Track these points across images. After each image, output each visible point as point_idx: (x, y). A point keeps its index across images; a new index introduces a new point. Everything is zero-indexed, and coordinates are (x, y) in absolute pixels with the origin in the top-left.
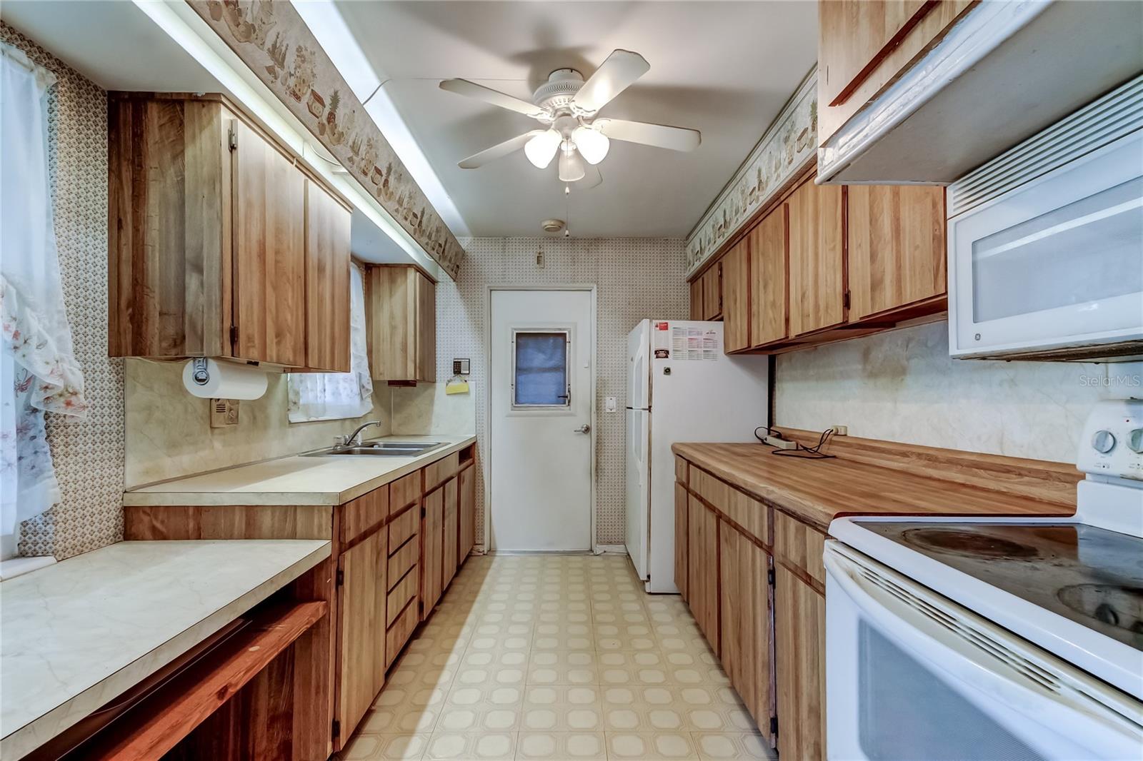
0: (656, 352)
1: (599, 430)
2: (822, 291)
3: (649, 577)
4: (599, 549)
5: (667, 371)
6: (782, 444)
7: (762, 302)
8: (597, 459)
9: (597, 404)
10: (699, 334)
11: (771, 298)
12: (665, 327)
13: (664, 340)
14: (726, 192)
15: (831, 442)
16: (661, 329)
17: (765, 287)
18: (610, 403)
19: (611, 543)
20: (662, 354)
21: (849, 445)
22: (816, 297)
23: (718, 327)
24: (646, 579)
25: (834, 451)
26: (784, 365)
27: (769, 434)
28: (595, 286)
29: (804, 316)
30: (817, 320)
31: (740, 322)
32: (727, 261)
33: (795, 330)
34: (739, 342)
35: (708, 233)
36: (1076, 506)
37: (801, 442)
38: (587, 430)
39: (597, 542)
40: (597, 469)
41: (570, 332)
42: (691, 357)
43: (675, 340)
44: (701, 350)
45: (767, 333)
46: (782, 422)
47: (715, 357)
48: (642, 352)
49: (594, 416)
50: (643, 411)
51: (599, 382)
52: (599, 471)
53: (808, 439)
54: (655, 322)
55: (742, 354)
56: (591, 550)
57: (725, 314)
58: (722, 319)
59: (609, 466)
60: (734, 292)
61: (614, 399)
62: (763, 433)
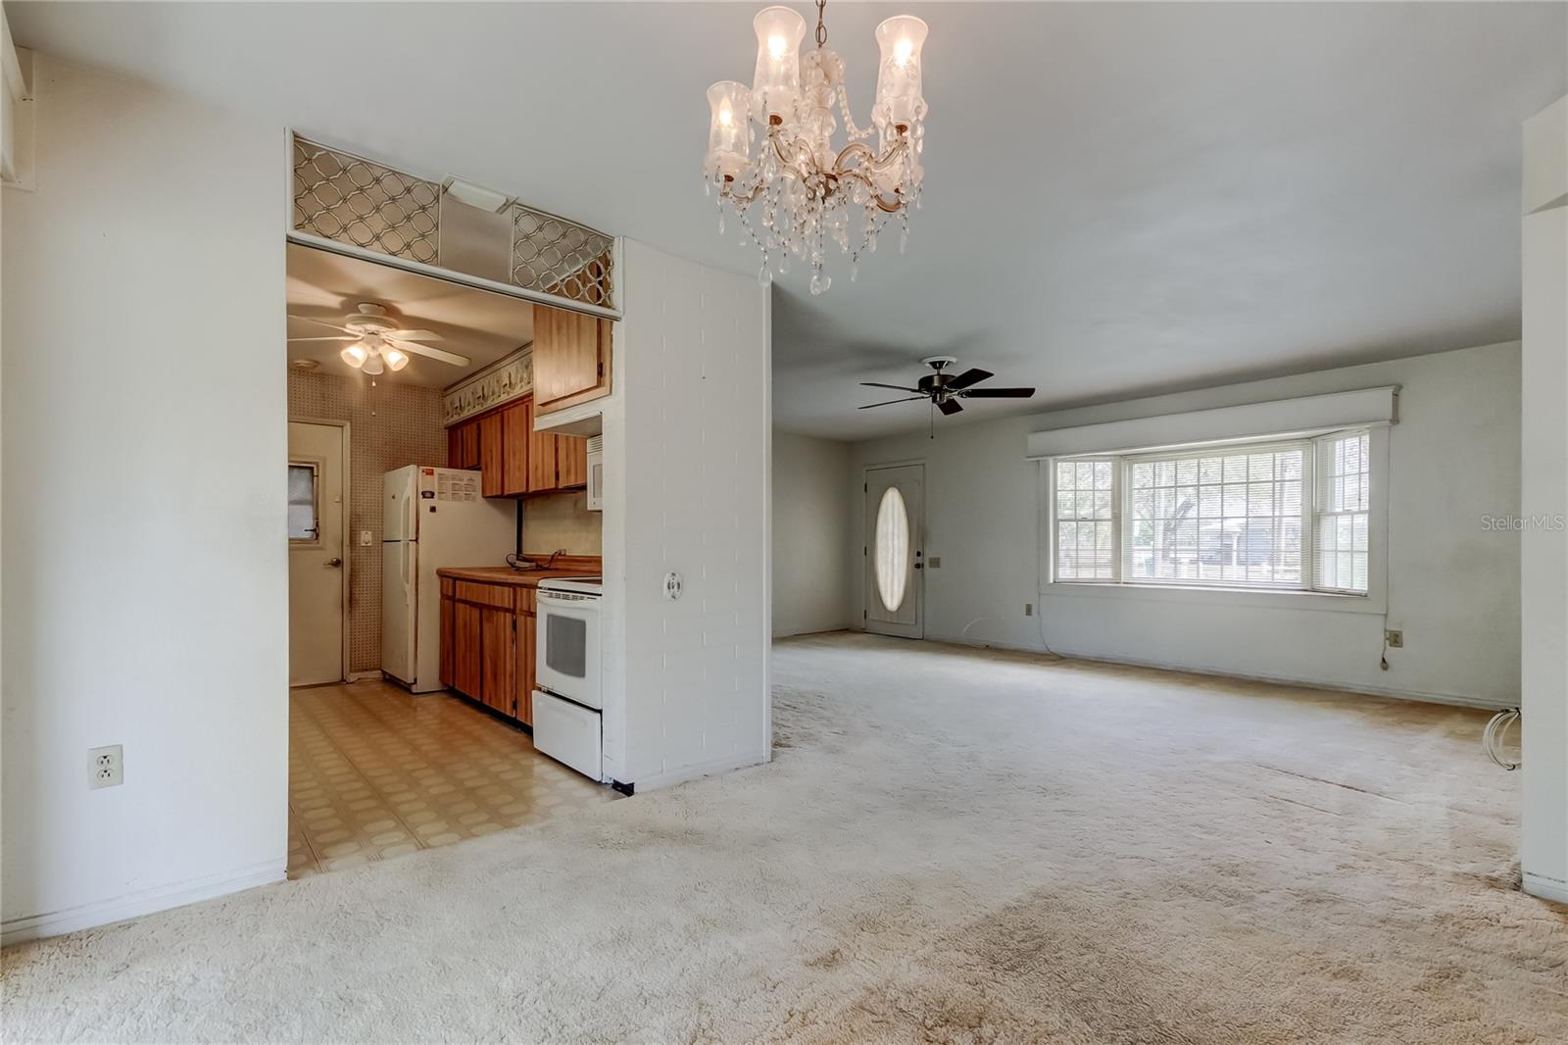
0: (423, 493)
1: (352, 563)
2: (546, 470)
3: (415, 680)
4: (353, 677)
5: (433, 509)
6: (527, 564)
7: (512, 464)
8: (351, 592)
9: (351, 537)
10: (460, 480)
11: (517, 463)
12: (431, 473)
13: (431, 483)
14: (484, 373)
15: (558, 560)
16: (427, 474)
17: (514, 454)
18: (366, 537)
19: (367, 670)
20: (428, 495)
21: (564, 560)
22: (543, 472)
23: (477, 475)
24: (413, 681)
25: (560, 565)
26: (529, 507)
27: (518, 559)
28: (349, 424)
29: (537, 480)
30: (544, 485)
31: (495, 473)
32: (485, 424)
33: (532, 489)
34: (494, 490)
35: (468, 396)
36: (601, 557)
37: (540, 563)
38: (338, 563)
39: (351, 671)
40: (350, 601)
41: (318, 467)
42: (454, 499)
43: (440, 485)
44: (462, 493)
45: (515, 486)
46: (528, 551)
47: (474, 499)
48: (409, 492)
49: (347, 550)
50: (411, 543)
51: (354, 516)
52: (353, 602)
53: (543, 560)
54: (422, 468)
55: (498, 498)
56: (343, 680)
57: (483, 465)
58: (479, 469)
59: (365, 596)
60: (491, 451)
61: (370, 533)
62: (512, 559)
